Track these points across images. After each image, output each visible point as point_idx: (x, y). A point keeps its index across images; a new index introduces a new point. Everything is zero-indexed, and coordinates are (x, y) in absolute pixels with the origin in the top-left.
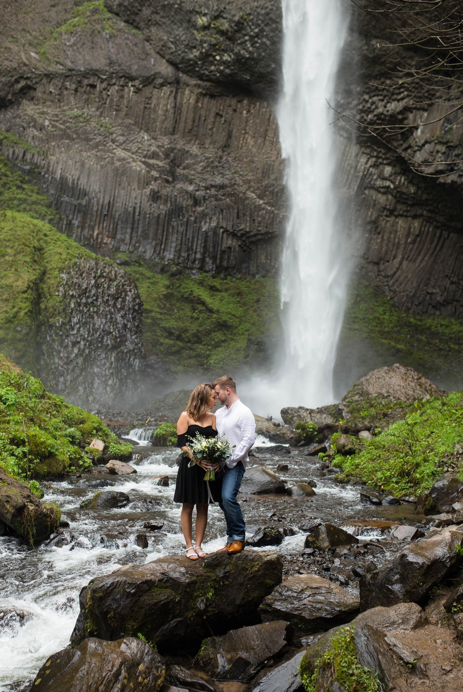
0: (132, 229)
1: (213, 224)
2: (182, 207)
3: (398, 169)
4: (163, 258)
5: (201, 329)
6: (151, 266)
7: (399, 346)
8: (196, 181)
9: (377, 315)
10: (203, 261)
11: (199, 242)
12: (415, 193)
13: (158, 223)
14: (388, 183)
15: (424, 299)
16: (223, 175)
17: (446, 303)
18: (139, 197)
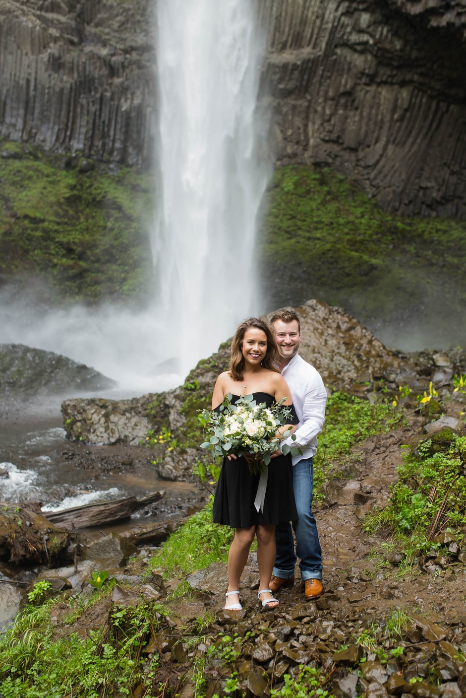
0: (26, 109)
1: (137, 101)
2: (93, 79)
3: (378, 16)
4: (68, 149)
5: (116, 243)
6: (52, 160)
7: (374, 261)
8: (113, 42)
9: (351, 218)
10: (123, 151)
11: (119, 126)
12: (402, 50)
13: (61, 101)
14: (365, 37)
15: (416, 196)
16: (147, 33)
17: (445, 200)
18: (33, 65)
